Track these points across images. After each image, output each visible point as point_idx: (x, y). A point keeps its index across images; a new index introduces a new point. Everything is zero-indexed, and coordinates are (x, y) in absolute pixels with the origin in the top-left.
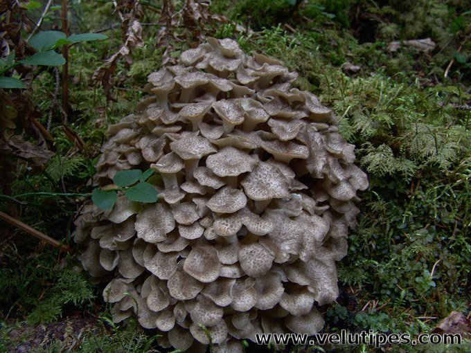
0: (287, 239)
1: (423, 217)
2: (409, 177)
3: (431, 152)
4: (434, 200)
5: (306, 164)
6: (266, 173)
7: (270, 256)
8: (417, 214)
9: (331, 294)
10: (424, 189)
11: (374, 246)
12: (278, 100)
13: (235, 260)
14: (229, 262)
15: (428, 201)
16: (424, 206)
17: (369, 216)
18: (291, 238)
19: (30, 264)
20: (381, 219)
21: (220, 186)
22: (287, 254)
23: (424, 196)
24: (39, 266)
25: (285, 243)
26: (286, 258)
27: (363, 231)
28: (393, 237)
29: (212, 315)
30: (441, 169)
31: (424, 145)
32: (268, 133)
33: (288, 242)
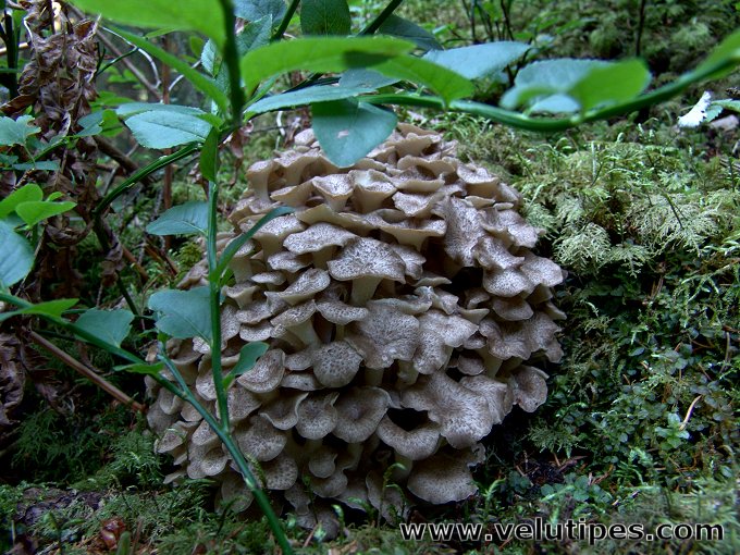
0: (394, 340)
1: (671, 335)
2: (636, 267)
3: (673, 228)
4: (686, 303)
5: (445, 246)
6: (369, 250)
7: (356, 356)
8: (662, 331)
9: (474, 430)
10: (671, 288)
11: (594, 390)
12: (415, 171)
13: (307, 364)
14: (299, 367)
15: (677, 307)
16: (672, 316)
17: (585, 345)
18: (400, 338)
19: (90, 428)
20: (604, 346)
21: (298, 268)
22: (389, 358)
23: (671, 300)
24: (101, 431)
25: (391, 345)
26: (386, 362)
27: (575, 366)
28: (624, 371)
29: (269, 444)
30: (689, 247)
31: (663, 220)
32: (392, 210)
33: (395, 344)
